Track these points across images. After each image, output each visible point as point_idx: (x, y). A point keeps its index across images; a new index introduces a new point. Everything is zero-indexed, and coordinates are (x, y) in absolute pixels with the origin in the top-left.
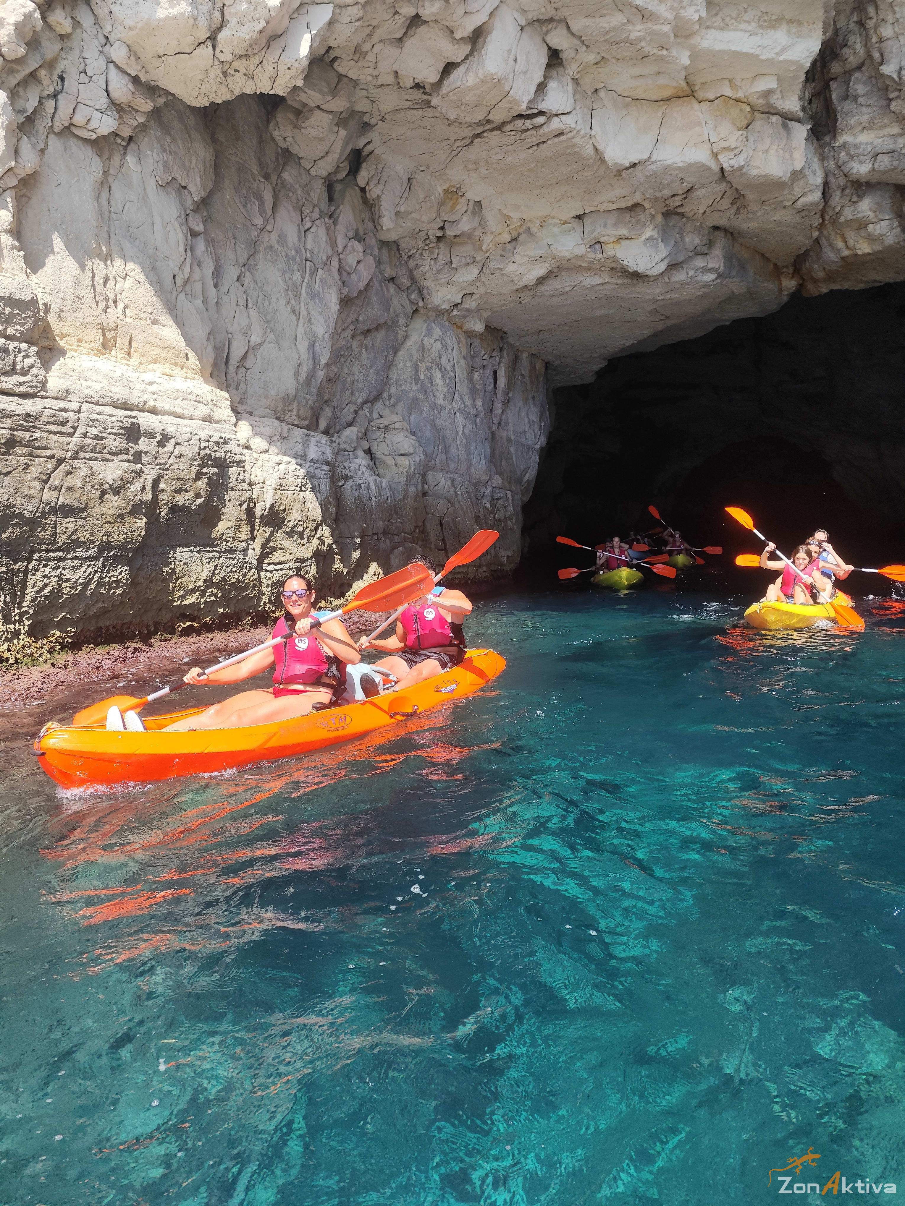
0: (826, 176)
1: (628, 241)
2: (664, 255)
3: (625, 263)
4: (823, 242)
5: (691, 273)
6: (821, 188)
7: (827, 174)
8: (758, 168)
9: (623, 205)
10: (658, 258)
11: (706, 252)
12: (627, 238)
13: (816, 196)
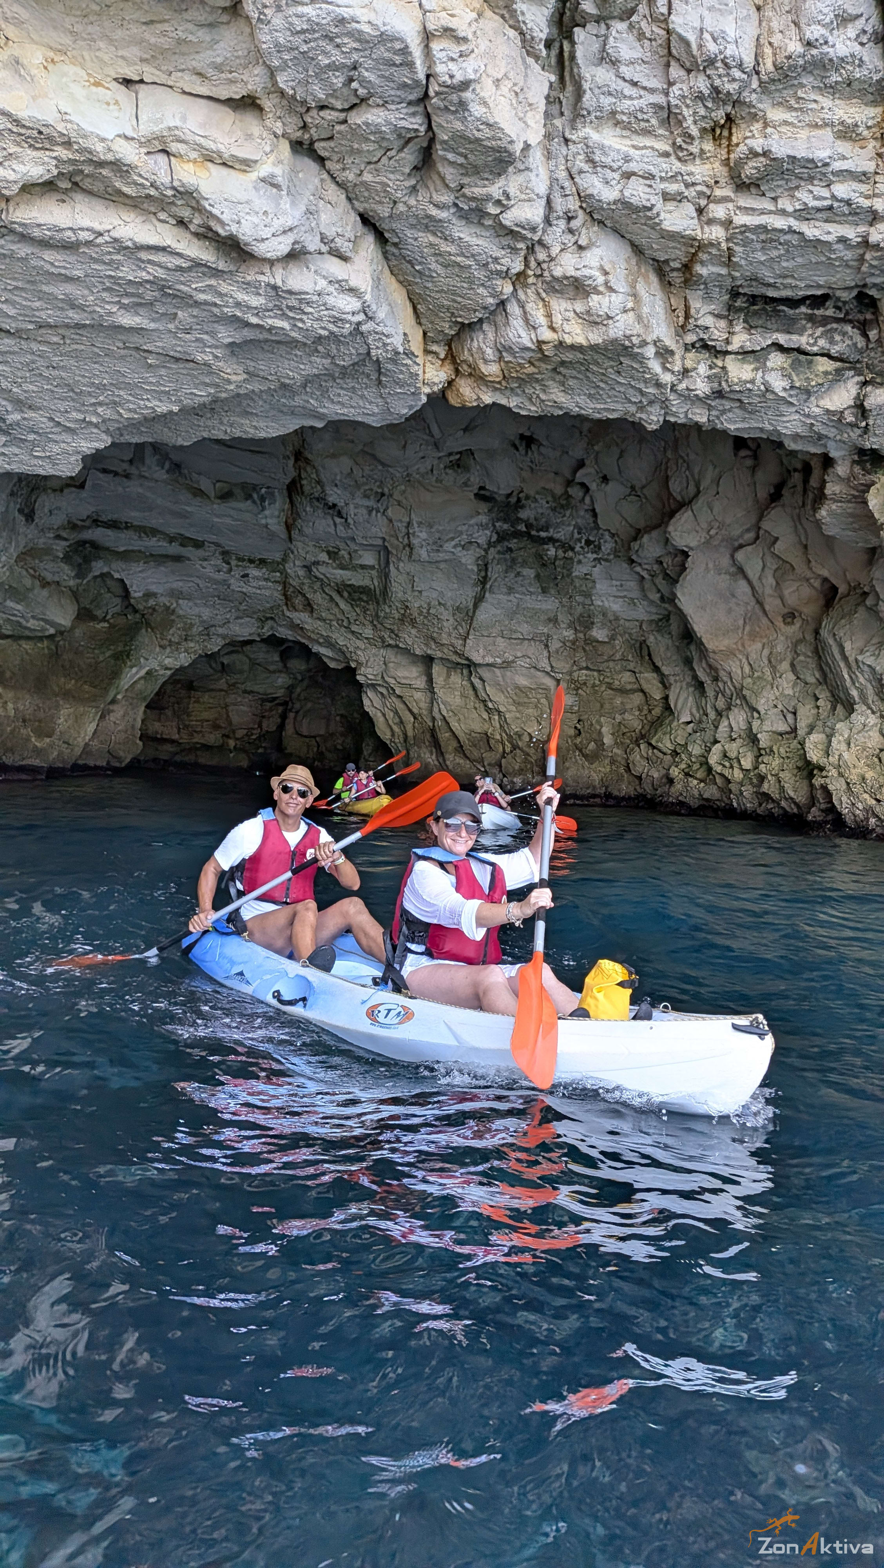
0: (551, 188)
1: (224, 171)
2: (289, 223)
3: (215, 211)
4: (513, 308)
5: (322, 284)
6: (543, 202)
7: (553, 181)
8: (485, 104)
9: (224, 94)
10: (278, 224)
11: (349, 254)
12: (224, 164)
13: (534, 213)
